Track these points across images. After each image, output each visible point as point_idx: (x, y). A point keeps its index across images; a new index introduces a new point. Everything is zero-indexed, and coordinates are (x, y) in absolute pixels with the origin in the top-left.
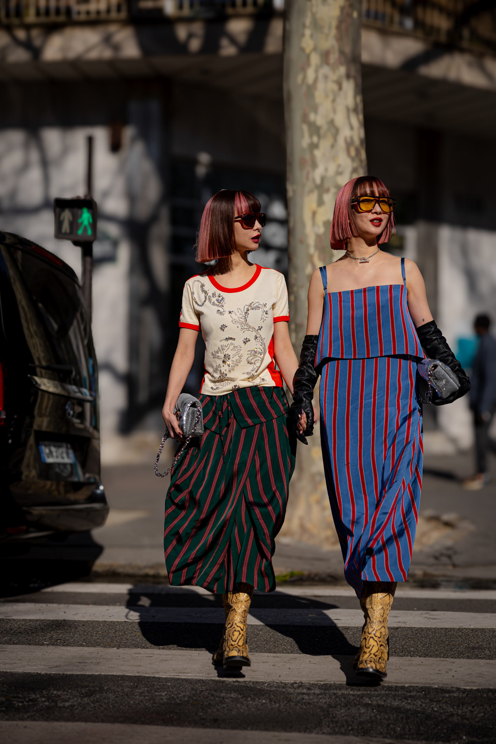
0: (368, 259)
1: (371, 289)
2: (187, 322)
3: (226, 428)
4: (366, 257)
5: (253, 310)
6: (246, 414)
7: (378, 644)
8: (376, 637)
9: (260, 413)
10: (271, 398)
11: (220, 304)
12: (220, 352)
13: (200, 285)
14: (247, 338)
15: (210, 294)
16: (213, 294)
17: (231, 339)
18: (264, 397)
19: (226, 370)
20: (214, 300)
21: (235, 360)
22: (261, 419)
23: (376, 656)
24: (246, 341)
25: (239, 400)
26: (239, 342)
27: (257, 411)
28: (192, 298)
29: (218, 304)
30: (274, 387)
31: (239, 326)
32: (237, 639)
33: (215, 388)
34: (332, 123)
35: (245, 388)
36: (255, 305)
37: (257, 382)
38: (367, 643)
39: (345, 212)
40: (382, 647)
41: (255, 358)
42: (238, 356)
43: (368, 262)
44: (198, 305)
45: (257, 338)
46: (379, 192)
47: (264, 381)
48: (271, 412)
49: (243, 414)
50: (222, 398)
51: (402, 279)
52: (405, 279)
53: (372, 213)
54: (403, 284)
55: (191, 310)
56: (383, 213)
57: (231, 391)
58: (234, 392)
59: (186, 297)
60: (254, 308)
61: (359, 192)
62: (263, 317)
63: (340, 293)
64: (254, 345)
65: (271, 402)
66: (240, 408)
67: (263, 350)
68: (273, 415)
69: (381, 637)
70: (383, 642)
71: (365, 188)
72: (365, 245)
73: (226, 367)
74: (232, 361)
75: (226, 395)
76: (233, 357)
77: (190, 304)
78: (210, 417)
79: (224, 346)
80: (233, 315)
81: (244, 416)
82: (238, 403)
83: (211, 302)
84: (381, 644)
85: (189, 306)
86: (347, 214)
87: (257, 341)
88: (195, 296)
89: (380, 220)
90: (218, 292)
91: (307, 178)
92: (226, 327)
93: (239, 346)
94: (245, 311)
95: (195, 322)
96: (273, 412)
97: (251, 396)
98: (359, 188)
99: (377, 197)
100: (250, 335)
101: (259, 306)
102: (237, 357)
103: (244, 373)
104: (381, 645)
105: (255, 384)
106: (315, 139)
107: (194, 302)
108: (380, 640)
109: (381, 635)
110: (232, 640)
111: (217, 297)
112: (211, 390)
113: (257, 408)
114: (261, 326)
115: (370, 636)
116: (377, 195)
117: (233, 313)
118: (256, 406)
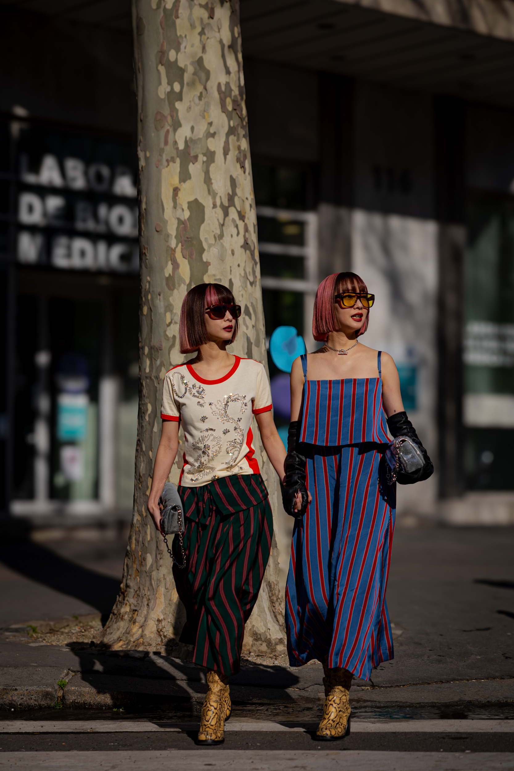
0: (347, 352)
1: (349, 381)
2: (168, 414)
3: (210, 518)
4: (345, 349)
5: (233, 401)
6: (227, 503)
7: (336, 711)
8: (336, 703)
9: (240, 501)
10: (250, 485)
11: (200, 396)
12: (200, 443)
13: (180, 376)
14: (227, 429)
15: (190, 385)
16: (193, 386)
17: (211, 429)
18: (243, 485)
19: (205, 460)
20: (194, 391)
21: (214, 451)
22: (242, 507)
23: (334, 722)
24: (226, 432)
25: (220, 490)
26: (219, 433)
27: (237, 499)
28: (172, 390)
29: (198, 395)
30: (252, 475)
31: (219, 417)
32: (210, 719)
33: (194, 479)
34: (200, 62)
35: (224, 478)
36: (235, 397)
37: (235, 471)
38: (327, 710)
39: (328, 307)
40: (341, 713)
41: (234, 448)
42: (218, 446)
43: (347, 354)
44: (179, 397)
45: (237, 430)
46: (359, 288)
47: (242, 470)
48: (251, 499)
49: (224, 502)
50: (202, 489)
51: (378, 371)
52: (380, 372)
53: (354, 309)
54: (379, 377)
55: (171, 402)
56: (364, 308)
57: (211, 482)
58: (214, 482)
59: (166, 389)
60: (233, 400)
61: (341, 288)
62: (243, 408)
63: (318, 381)
64: (234, 435)
65: (250, 490)
66: (221, 497)
67: (242, 441)
68: (253, 502)
69: (340, 703)
70: (342, 708)
71: (346, 284)
72: (345, 339)
73: (206, 457)
74: (212, 451)
75: (206, 485)
76: (213, 448)
77: (171, 397)
78: (193, 508)
79: (204, 437)
80: (213, 406)
81: (225, 504)
82: (219, 493)
83: (191, 393)
84: (340, 709)
85: (170, 398)
86: (330, 308)
87: (236, 432)
88: (176, 388)
89: (361, 315)
90: (198, 384)
91: (166, 143)
92: (207, 418)
93: (218, 437)
94: (225, 403)
95: (176, 414)
96: (252, 499)
97: (231, 485)
98: (341, 285)
99: (358, 293)
100: (230, 426)
101: (239, 398)
102: (217, 448)
103: (223, 463)
104: (340, 711)
105: (234, 473)
106: (177, 87)
107: (175, 395)
108: (339, 706)
109: (340, 702)
110: (205, 720)
111: (197, 389)
112: (191, 482)
113: (237, 496)
114: (240, 418)
115: (330, 703)
116: (358, 291)
117: (213, 404)
118: (236, 494)
